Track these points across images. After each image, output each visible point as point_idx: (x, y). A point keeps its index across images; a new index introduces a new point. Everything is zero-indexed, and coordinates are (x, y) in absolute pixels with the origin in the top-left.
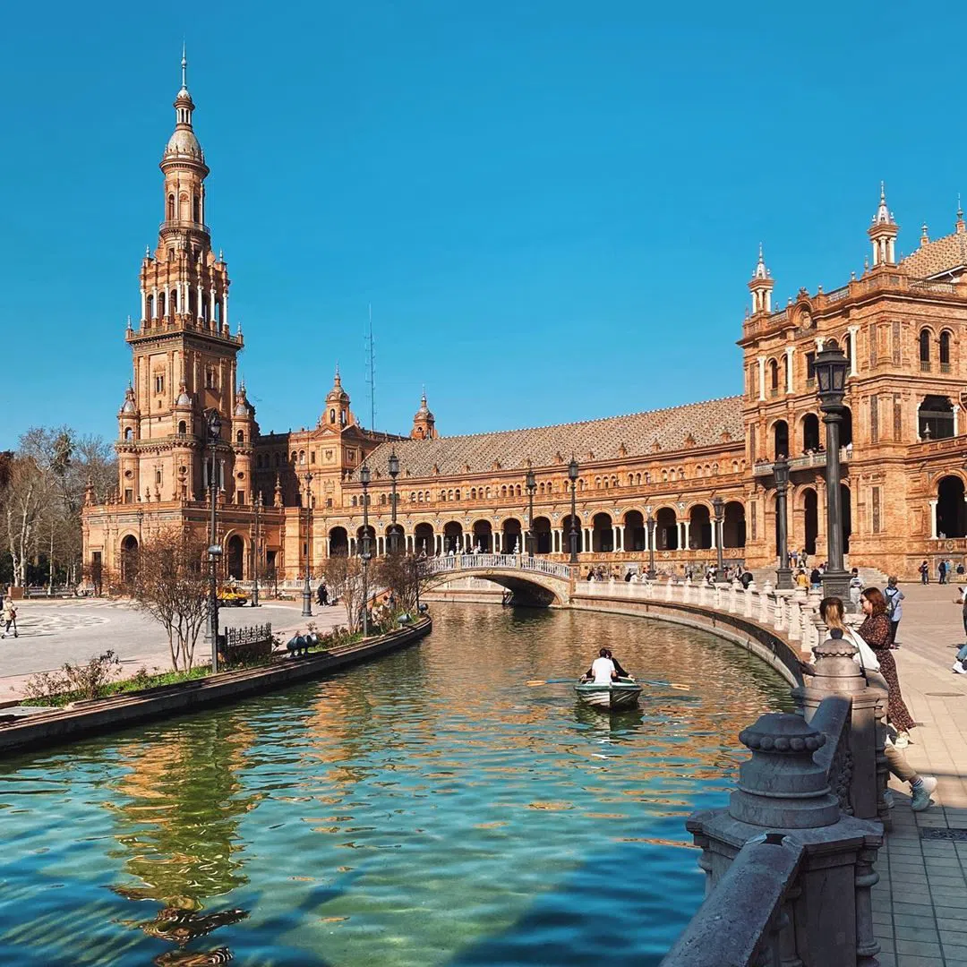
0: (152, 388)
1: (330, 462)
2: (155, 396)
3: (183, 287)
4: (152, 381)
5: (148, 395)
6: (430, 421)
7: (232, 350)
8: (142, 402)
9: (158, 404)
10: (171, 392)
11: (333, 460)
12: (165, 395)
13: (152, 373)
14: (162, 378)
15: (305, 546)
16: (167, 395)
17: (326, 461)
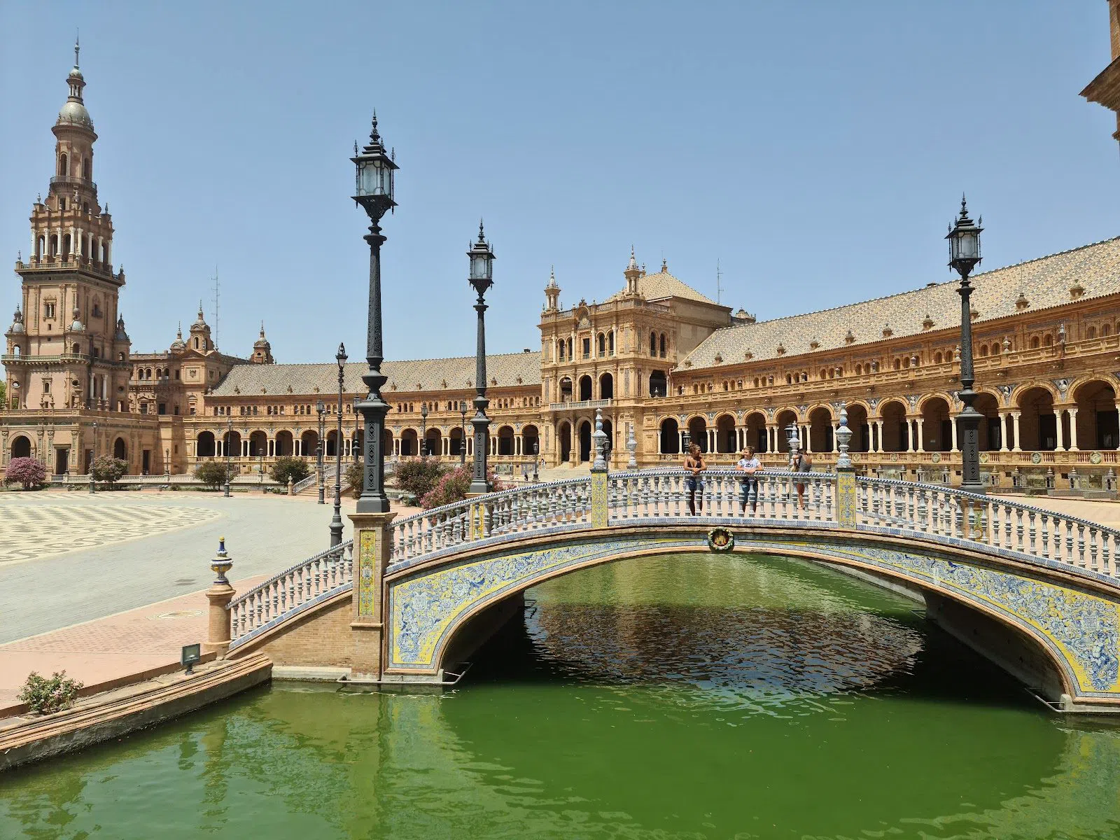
0: (42, 313)
1: (193, 379)
2: (45, 321)
3: (76, 233)
4: (42, 308)
5: (37, 318)
6: (267, 347)
7: (114, 286)
8: (31, 323)
9: (47, 327)
10: (63, 317)
11: (197, 377)
12: (55, 320)
13: (42, 301)
14: (53, 306)
15: (176, 446)
16: (58, 320)
17: (189, 378)
